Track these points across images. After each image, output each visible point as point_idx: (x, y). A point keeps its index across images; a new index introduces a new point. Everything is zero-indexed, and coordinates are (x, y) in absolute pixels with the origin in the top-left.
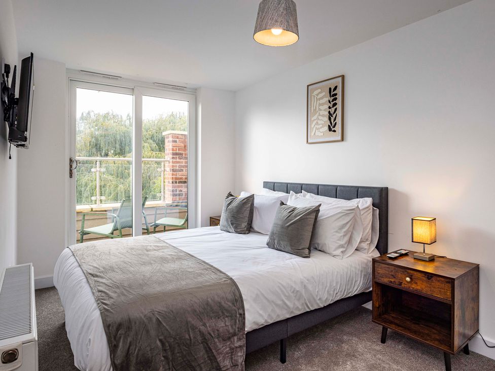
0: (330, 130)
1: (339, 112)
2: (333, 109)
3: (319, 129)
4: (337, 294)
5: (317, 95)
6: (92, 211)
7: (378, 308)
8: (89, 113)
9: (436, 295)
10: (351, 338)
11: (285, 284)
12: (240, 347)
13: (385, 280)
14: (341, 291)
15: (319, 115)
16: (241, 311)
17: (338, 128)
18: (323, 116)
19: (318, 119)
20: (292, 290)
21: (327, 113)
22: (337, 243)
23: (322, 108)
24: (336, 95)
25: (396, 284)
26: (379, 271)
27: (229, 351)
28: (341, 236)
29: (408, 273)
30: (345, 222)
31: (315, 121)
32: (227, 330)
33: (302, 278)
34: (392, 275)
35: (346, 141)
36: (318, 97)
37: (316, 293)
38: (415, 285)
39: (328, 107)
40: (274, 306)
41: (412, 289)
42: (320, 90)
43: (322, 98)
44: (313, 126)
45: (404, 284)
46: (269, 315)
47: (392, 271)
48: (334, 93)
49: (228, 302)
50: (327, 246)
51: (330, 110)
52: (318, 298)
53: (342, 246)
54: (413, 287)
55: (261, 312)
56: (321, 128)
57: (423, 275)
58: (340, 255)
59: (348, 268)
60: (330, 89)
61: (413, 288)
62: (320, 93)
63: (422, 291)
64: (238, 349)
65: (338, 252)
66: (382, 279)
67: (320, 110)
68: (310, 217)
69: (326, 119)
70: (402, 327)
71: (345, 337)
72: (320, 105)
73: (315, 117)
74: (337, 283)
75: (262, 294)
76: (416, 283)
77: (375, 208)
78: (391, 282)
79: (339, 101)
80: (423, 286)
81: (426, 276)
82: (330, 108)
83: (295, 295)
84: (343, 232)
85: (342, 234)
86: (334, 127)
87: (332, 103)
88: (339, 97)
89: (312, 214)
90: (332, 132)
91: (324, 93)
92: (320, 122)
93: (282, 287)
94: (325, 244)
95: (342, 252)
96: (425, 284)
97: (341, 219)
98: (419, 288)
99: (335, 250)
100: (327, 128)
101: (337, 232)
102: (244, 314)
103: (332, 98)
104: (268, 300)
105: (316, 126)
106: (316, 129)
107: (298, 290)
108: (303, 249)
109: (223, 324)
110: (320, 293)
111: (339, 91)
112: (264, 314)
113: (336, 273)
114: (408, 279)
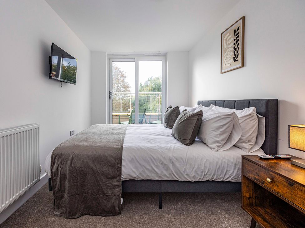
0: (234, 60)
1: (240, 46)
2: (236, 45)
3: (228, 61)
4: (205, 175)
5: (227, 38)
6: (128, 115)
7: (249, 198)
8: (151, 78)
9: (298, 205)
10: (223, 214)
11: (155, 157)
12: (118, 185)
13: (251, 176)
14: (210, 174)
15: (228, 52)
16: (119, 165)
17: (240, 58)
18: (230, 52)
19: (227, 55)
20: (161, 163)
21: (233, 49)
22: (214, 139)
23: (230, 46)
24: (238, 33)
25: (259, 182)
26: (247, 167)
27: (111, 186)
28: (218, 134)
29: (270, 174)
30: (222, 124)
31: (226, 57)
32: (109, 173)
33: (171, 156)
34: (256, 173)
35: (245, 66)
36: (227, 40)
37: (184, 170)
38: (277, 187)
39: (233, 44)
40: (144, 168)
41: (273, 190)
42: (228, 34)
43: (229, 39)
44: (224, 61)
45: (266, 184)
46: (140, 173)
47: (256, 169)
48: (237, 32)
49: (112, 158)
50: (206, 140)
51: (235, 46)
52: (186, 174)
53: (218, 142)
54: (274, 188)
55: (134, 170)
56: (229, 60)
57: (284, 180)
58: (215, 148)
59: (219, 159)
60: (235, 30)
61: (275, 190)
62: (229, 36)
63: (283, 195)
64: (117, 187)
65: (214, 146)
66: (249, 174)
67: (229, 48)
68: (193, 118)
69: (232, 53)
70: (268, 223)
71: (219, 211)
72: (229, 44)
73: (225, 54)
74: (205, 167)
75: (136, 159)
76: (277, 186)
77: (260, 116)
78: (255, 179)
79: (240, 38)
80: (284, 192)
81: (288, 182)
82: (234, 44)
83: (163, 166)
84: (220, 131)
85: (219, 133)
86: (237, 58)
87: (236, 40)
88: (240, 35)
89: (195, 117)
90: (236, 62)
91: (231, 35)
92: (228, 56)
93: (153, 159)
94: (205, 138)
95: (218, 146)
96: (286, 189)
97: (219, 122)
98: (280, 191)
99: (211, 144)
100: (232, 60)
101: (214, 131)
102: (121, 168)
103: (236, 37)
104: (140, 164)
105: (226, 60)
106: (226, 62)
107: (165, 163)
108: (186, 139)
109: (107, 169)
110: (187, 171)
111: (240, 31)
112: (136, 172)
113: (205, 160)
114: (269, 180)
